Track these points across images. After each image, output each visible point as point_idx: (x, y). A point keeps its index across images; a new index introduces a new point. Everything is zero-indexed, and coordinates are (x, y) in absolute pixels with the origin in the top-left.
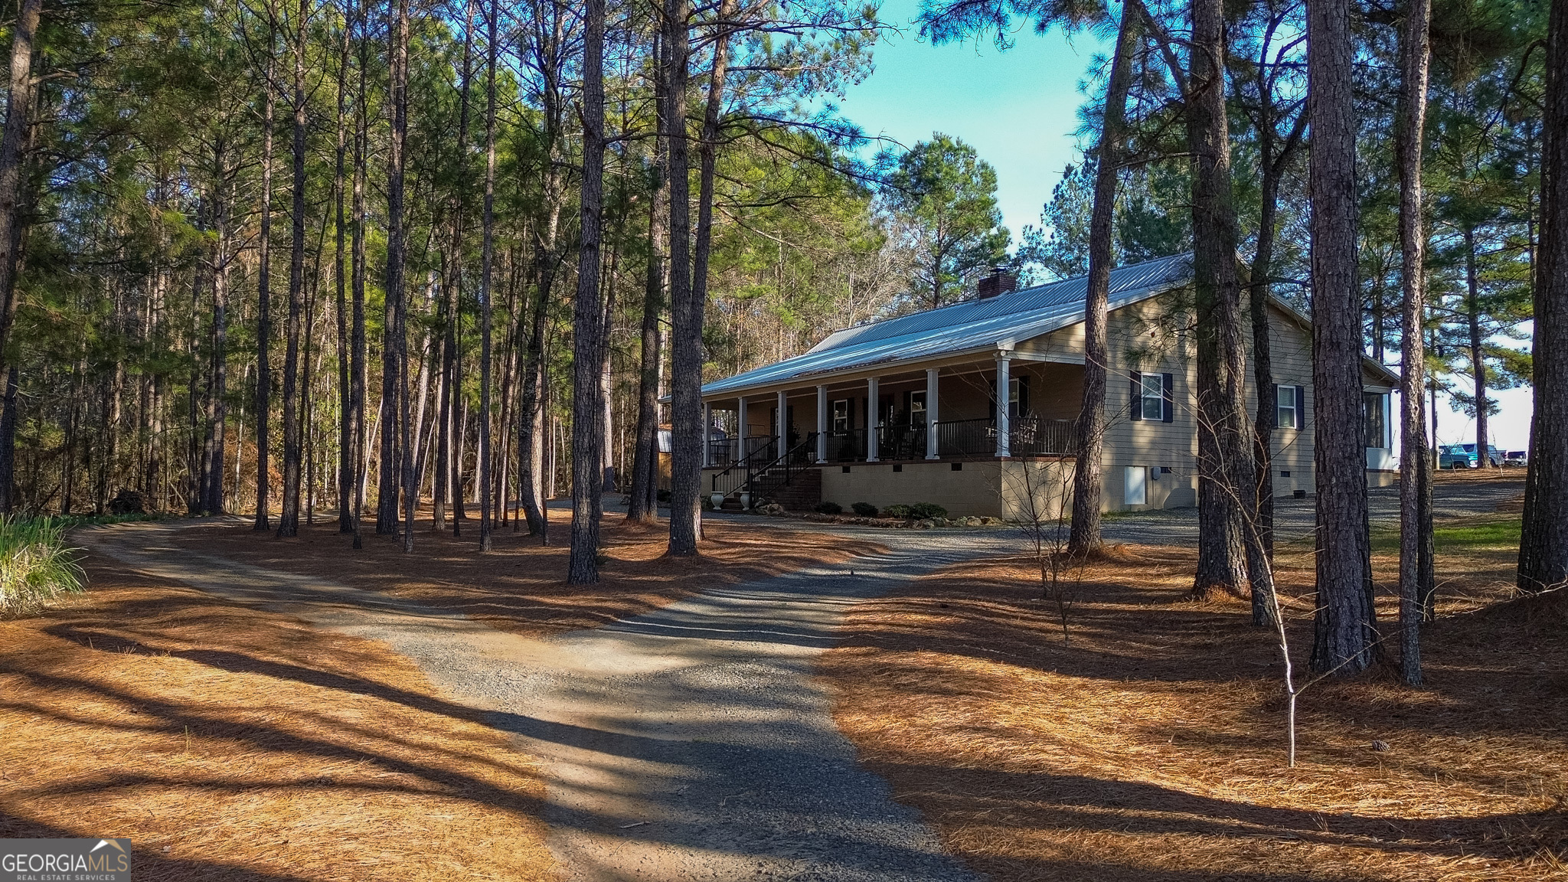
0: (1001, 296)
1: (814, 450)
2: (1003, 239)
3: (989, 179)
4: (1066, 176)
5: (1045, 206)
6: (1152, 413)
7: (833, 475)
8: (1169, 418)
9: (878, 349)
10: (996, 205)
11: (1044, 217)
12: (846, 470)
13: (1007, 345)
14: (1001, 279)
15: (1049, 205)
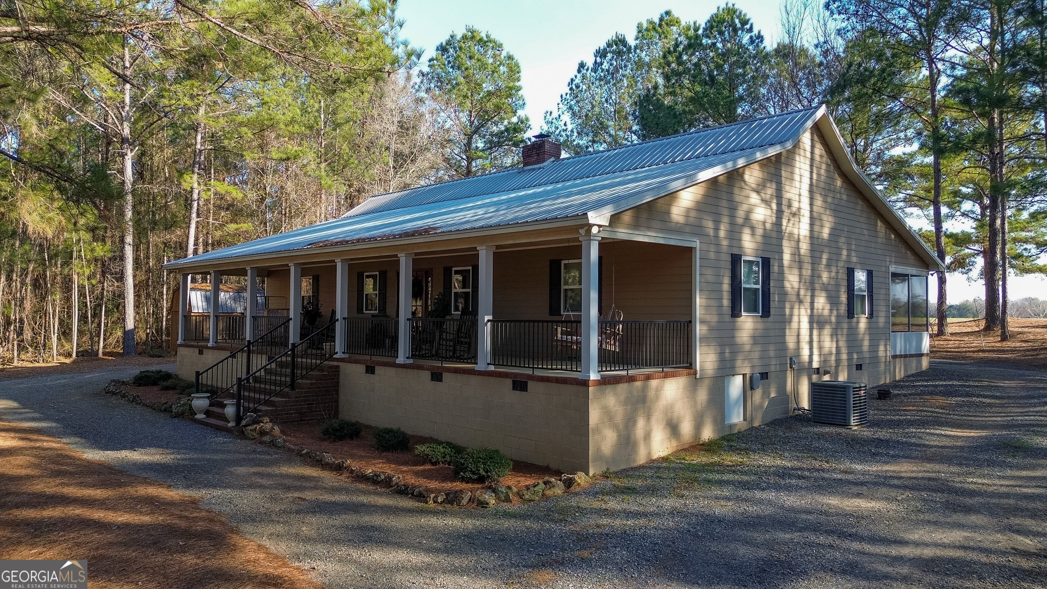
0: (545, 164)
1: (333, 339)
2: (523, 124)
3: (514, 70)
4: (579, 71)
5: (562, 96)
6: (753, 309)
7: (353, 374)
8: (766, 313)
9: (408, 217)
10: (520, 93)
11: (561, 106)
12: (370, 370)
13: (598, 218)
14: (547, 146)
15: (564, 96)
